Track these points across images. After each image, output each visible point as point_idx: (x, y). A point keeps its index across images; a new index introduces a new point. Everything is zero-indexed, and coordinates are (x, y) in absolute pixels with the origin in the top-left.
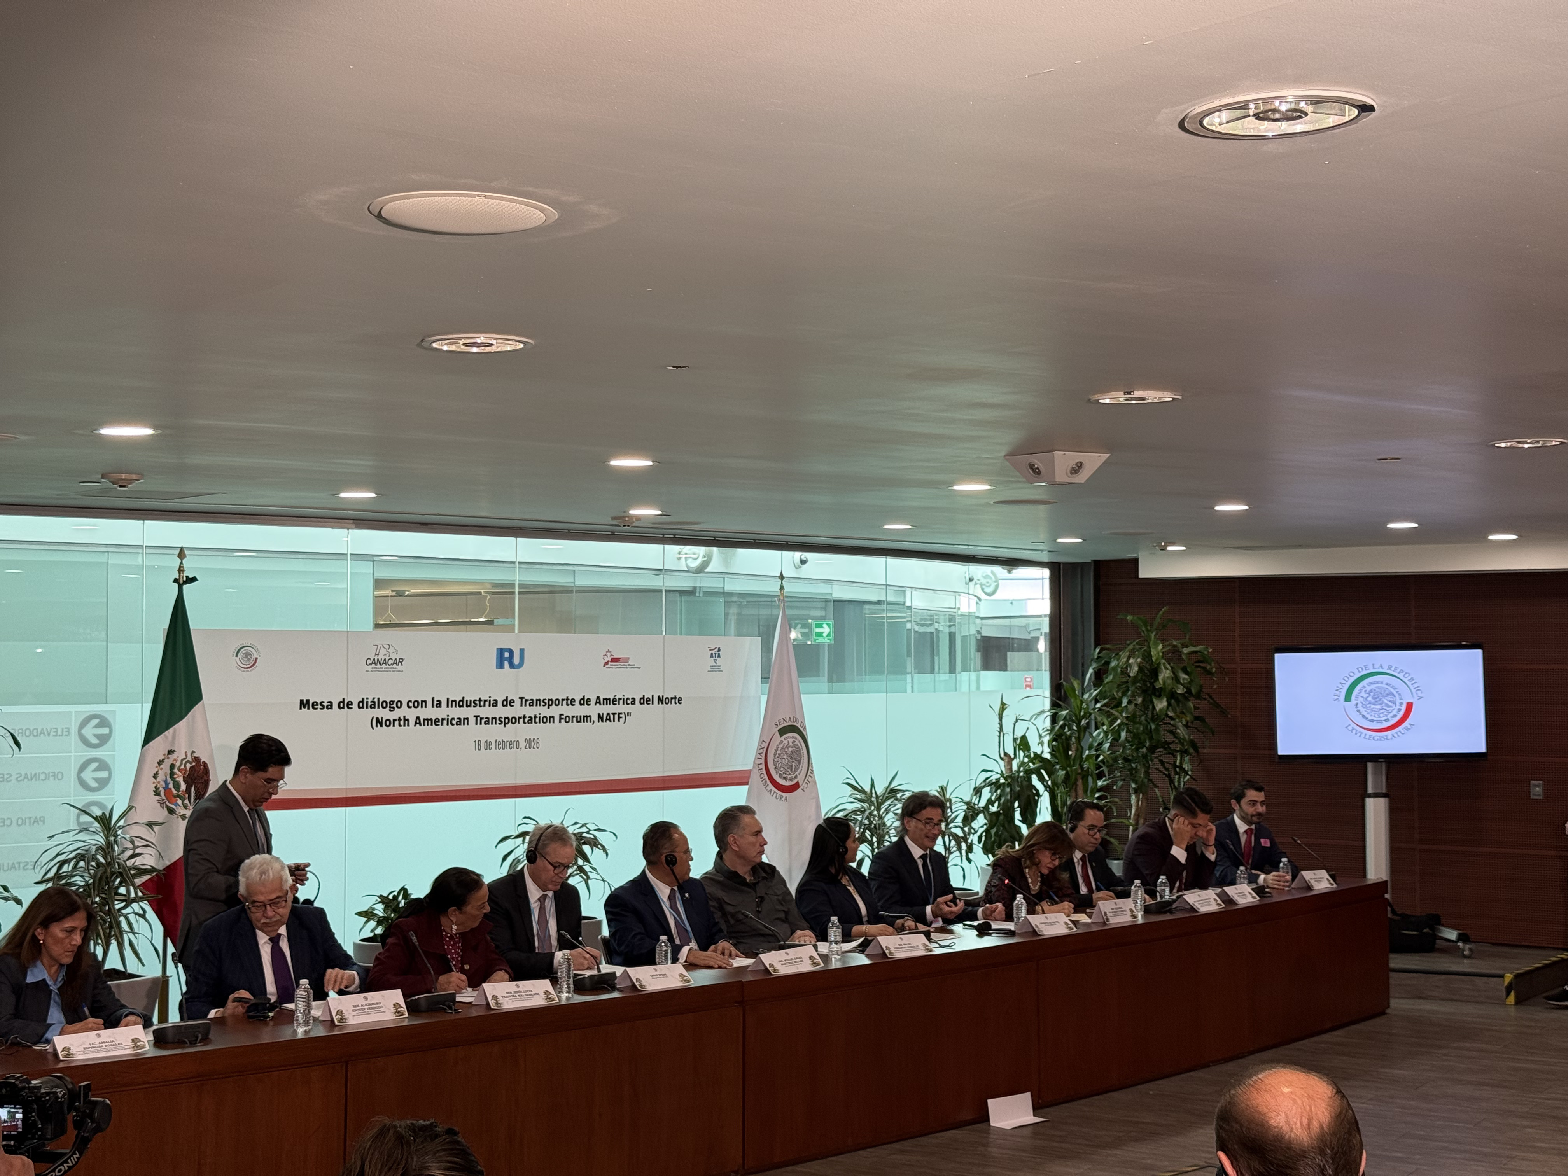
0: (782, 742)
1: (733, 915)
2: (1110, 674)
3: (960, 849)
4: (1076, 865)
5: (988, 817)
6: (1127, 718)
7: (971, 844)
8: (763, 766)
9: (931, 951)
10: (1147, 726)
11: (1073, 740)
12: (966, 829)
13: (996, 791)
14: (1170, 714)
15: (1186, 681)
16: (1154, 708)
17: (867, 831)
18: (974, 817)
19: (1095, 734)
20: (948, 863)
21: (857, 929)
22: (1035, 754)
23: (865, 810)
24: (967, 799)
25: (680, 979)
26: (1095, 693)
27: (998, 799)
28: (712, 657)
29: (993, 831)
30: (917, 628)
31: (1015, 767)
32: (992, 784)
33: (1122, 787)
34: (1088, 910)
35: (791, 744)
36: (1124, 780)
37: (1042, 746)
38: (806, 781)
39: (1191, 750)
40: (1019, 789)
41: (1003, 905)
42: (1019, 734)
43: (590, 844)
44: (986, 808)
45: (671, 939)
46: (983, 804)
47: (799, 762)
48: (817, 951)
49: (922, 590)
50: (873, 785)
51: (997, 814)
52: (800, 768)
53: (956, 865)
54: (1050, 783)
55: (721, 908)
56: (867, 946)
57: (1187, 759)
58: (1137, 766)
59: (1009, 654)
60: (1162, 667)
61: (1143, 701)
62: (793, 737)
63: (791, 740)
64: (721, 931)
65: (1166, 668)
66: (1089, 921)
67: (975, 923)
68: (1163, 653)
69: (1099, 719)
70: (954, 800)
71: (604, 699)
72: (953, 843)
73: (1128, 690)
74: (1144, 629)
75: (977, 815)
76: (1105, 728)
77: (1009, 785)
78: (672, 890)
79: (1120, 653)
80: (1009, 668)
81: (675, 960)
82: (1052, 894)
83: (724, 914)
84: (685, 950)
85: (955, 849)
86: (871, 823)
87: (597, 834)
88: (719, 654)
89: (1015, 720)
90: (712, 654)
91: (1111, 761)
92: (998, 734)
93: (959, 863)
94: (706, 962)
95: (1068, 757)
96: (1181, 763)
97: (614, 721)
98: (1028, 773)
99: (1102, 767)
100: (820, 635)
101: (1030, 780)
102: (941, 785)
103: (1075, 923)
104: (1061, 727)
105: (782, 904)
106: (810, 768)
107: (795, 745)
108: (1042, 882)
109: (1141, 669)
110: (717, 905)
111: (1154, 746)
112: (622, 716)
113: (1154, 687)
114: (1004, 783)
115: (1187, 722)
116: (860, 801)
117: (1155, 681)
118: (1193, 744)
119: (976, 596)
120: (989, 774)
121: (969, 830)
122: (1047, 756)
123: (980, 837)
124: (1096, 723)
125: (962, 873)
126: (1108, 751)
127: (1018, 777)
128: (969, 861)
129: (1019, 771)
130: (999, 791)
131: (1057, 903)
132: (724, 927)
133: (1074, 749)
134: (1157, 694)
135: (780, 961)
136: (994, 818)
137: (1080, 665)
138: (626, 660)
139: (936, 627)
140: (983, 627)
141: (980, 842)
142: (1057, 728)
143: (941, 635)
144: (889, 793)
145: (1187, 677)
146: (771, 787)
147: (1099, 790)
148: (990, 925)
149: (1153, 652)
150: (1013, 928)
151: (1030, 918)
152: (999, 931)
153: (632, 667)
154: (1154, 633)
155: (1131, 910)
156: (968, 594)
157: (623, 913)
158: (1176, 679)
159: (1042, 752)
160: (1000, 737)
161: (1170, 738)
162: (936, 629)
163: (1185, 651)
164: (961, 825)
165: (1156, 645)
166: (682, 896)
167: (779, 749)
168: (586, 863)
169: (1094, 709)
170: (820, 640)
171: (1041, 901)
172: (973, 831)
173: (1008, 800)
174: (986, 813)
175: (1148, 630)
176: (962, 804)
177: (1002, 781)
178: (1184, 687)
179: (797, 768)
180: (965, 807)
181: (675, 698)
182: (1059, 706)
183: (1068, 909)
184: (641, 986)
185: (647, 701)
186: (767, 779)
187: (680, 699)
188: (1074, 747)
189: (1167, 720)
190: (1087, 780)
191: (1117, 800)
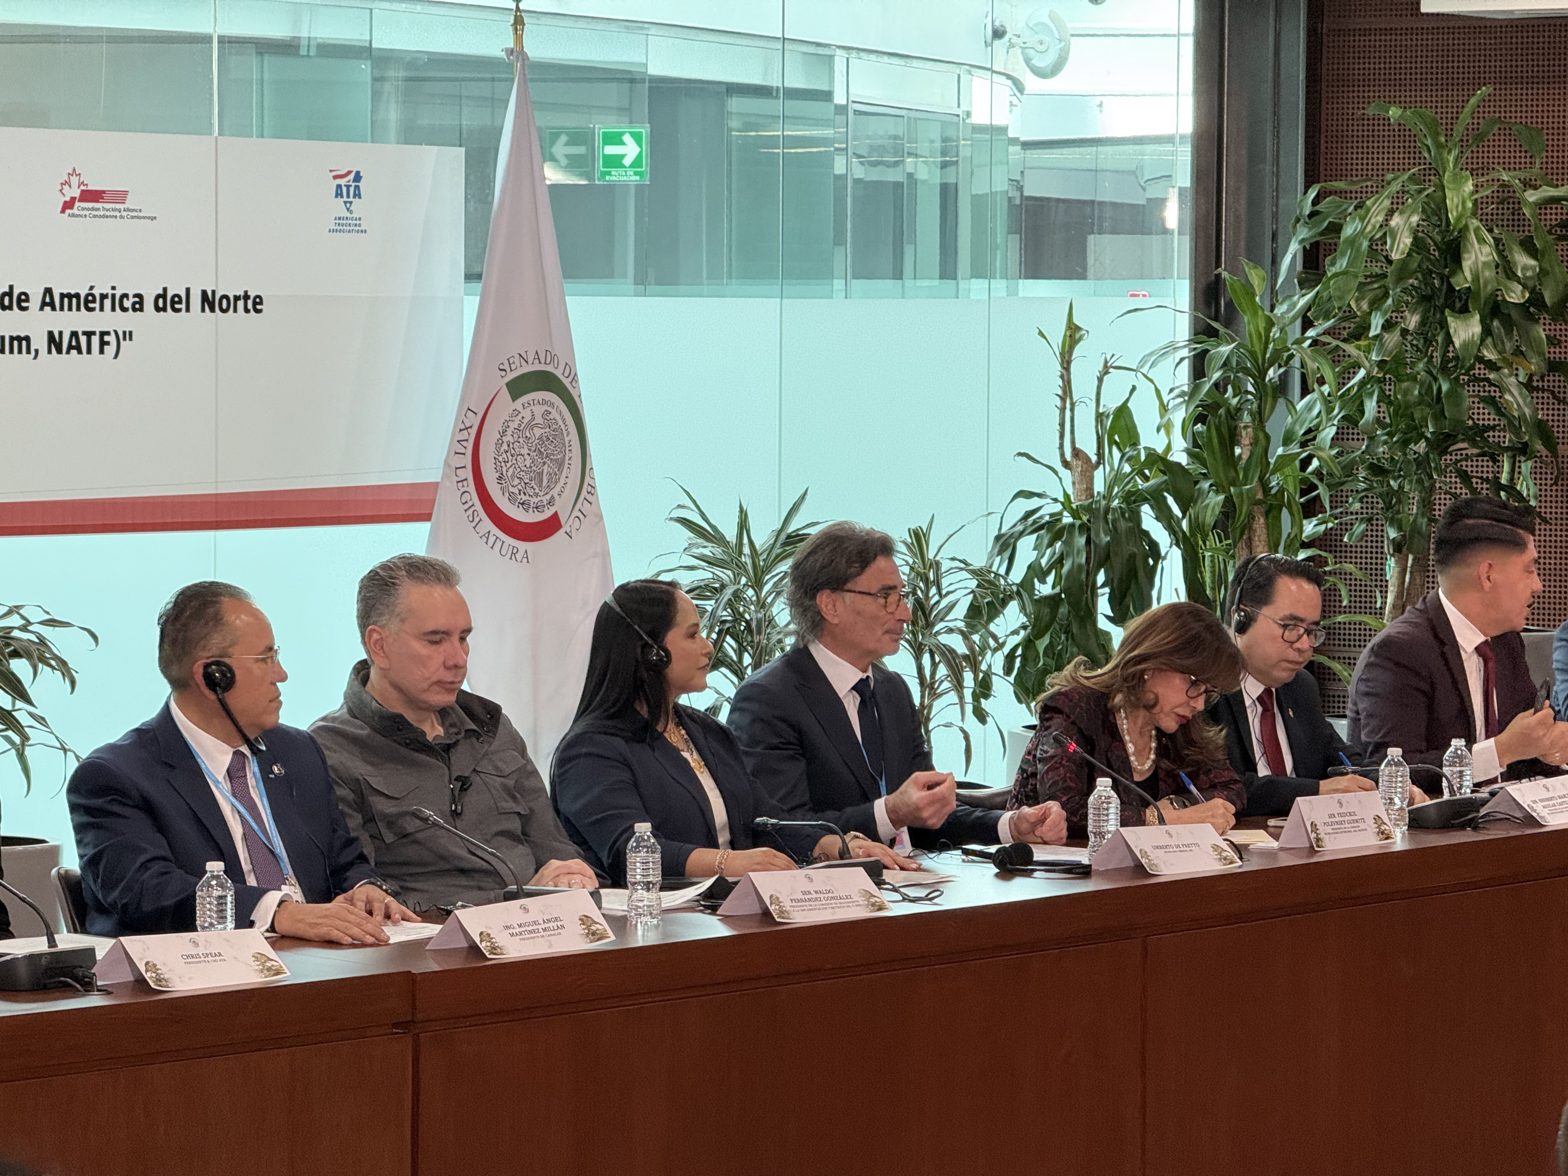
0: (517, 412)
1: (391, 822)
2: (1343, 254)
3: (959, 686)
4: (1249, 711)
5: (1030, 608)
6: (1381, 364)
7: (988, 675)
8: (468, 474)
9: (880, 909)
10: (1430, 387)
11: (1246, 418)
12: (976, 638)
13: (1051, 544)
14: (1490, 355)
15: (1529, 274)
16: (1449, 340)
17: (729, 639)
18: (995, 608)
19: (1300, 406)
20: (928, 719)
21: (700, 856)
22: (1151, 454)
23: (723, 586)
24: (979, 562)
25: (256, 966)
26: (1302, 302)
27: (1058, 562)
28: (339, 194)
29: (1042, 644)
30: (859, 172)
31: (1099, 486)
32: (1041, 528)
33: (1364, 535)
34: (1272, 822)
35: (539, 420)
36: (1370, 520)
37: (1168, 433)
38: (576, 513)
39: (1539, 446)
40: (1108, 538)
41: (1064, 806)
42: (1111, 403)
43: (29, 656)
44: (1026, 585)
45: (234, 871)
46: (1017, 575)
47: (560, 464)
48: (600, 908)
49: (873, 57)
50: (743, 525)
51: (1053, 601)
52: (562, 481)
53: (948, 725)
54: (1185, 524)
55: (361, 805)
56: (725, 897)
57: (1526, 467)
58: (1401, 487)
59: (1091, 239)
60: (1472, 237)
61: (1423, 323)
62: (545, 402)
63: (539, 410)
64: (362, 858)
65: (1481, 241)
66: (1275, 844)
67: (993, 849)
68: (1475, 202)
69: (1312, 365)
70: (945, 565)
71: (62, 296)
72: (942, 670)
73: (1386, 295)
74: (1429, 142)
75: (1004, 603)
76: (1326, 389)
77: (1085, 528)
78: (237, 754)
79: (1368, 203)
80: (1090, 272)
81: (244, 921)
82: (1186, 780)
83: (369, 819)
84: (271, 900)
85: (946, 685)
86: (738, 617)
87: (47, 632)
88: (357, 188)
89: (1101, 368)
90: (339, 187)
91: (1337, 472)
92: (1058, 402)
93: (957, 720)
94: (323, 931)
95: (1231, 461)
96: (1512, 479)
97: (89, 351)
98: (1133, 499)
99: (1315, 488)
100: (615, 161)
101: (1136, 519)
102: (913, 527)
103: (1240, 849)
104: (1216, 385)
105: (514, 798)
106: (587, 479)
107: (549, 423)
108: (1161, 752)
109: (1418, 244)
110: (351, 796)
111: (1448, 436)
112: (111, 339)
113: (1451, 288)
114: (1072, 525)
115: (1530, 379)
116: (712, 562)
117: (1453, 273)
118: (1542, 430)
119: (1009, 77)
120: (1035, 502)
121: (983, 639)
122: (1180, 457)
123: (1010, 659)
124: (1303, 377)
125: (964, 743)
126: (1331, 447)
127: (1107, 510)
128: (981, 716)
129: (1108, 497)
130: (1058, 545)
131: (1195, 802)
132: (368, 850)
133: (1246, 441)
134: (1458, 305)
135: (507, 927)
136: (1046, 610)
137: (1268, 235)
138: (120, 196)
139: (910, 169)
140: (1026, 172)
141: (1008, 670)
142: (1207, 387)
143: (921, 191)
144: (785, 544)
145: (1532, 262)
146: (487, 525)
147: (1305, 545)
148: (1030, 853)
149: (1452, 201)
150: (1085, 861)
151: (1131, 834)
152: (1051, 866)
153: (135, 215)
154: (1455, 153)
155: (1377, 818)
156: (993, 72)
157: (116, 808)
158: (1506, 268)
159: (1169, 448)
160: (1063, 410)
161: (1486, 416)
162: (910, 176)
163: (1532, 196)
164: (961, 625)
165: (1458, 181)
166: (265, 771)
167: (509, 432)
168: (19, 704)
169: (1298, 342)
170: (616, 176)
171: (1157, 799)
172: (992, 643)
173: (1080, 566)
174: (1025, 596)
175: (1439, 146)
176: (965, 575)
177: (1067, 519)
178: (1525, 287)
179: (554, 479)
180: (973, 584)
181: (246, 297)
182: (1213, 333)
183: (1224, 814)
184: (158, 980)
185: (173, 303)
186: (478, 506)
187: (258, 301)
188: (1246, 436)
189: (1479, 370)
190: (1278, 518)
191: (1349, 567)
